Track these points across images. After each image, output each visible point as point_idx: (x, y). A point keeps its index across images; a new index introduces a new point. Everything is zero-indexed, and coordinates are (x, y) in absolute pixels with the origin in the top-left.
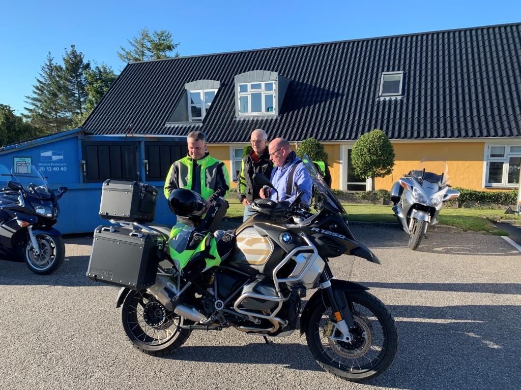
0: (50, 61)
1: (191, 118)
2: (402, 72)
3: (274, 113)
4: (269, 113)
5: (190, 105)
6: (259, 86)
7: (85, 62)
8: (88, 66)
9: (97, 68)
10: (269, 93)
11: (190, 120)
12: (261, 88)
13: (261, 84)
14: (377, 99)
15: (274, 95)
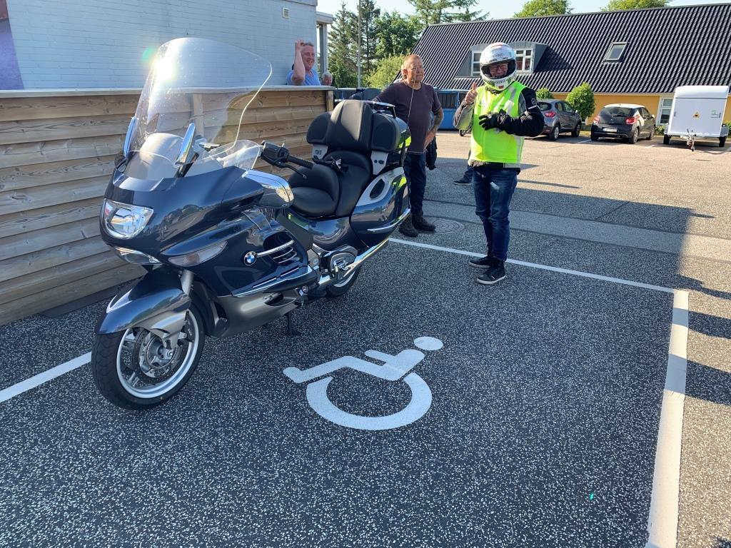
0: (343, 6)
1: (472, 72)
2: (627, 43)
3: (530, 72)
4: (528, 71)
5: (473, 62)
7: (376, 8)
8: (378, 12)
9: (387, 14)
10: (528, 57)
11: (472, 75)
12: (523, 53)
13: (523, 50)
14: (602, 64)
15: (531, 59)
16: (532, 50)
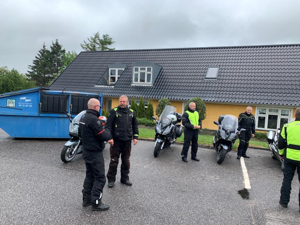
0: (44, 47)
1: (110, 83)
2: (219, 66)
4: (148, 83)
5: (110, 76)
7: (62, 49)
8: (64, 51)
10: (149, 73)
12: (145, 70)
14: (204, 80)
15: (152, 74)
16: (151, 67)
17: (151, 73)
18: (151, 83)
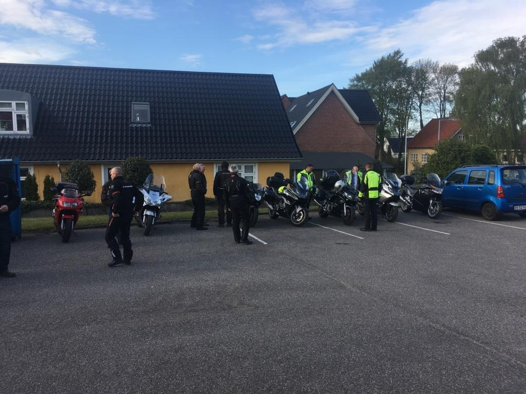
2: (148, 103)
4: (22, 132)
6: (10, 105)
10: (21, 112)
12: (11, 107)
13: (11, 103)
14: (130, 125)
15: (27, 115)
16: (25, 102)
17: (26, 112)
18: (27, 132)
